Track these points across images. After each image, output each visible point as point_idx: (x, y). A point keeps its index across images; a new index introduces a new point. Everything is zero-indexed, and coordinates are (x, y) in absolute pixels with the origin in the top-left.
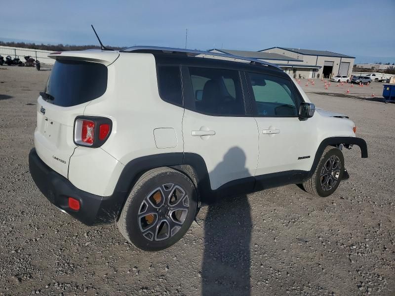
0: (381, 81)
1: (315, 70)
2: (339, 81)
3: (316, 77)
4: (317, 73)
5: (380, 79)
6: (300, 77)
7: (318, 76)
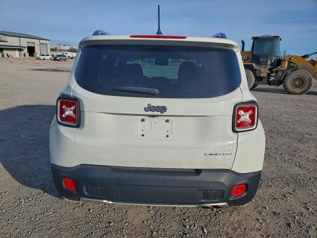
0: (72, 58)
1: (20, 50)
2: (44, 59)
3: (23, 56)
4: (22, 53)
5: (71, 57)
6: (8, 56)
7: (25, 55)
